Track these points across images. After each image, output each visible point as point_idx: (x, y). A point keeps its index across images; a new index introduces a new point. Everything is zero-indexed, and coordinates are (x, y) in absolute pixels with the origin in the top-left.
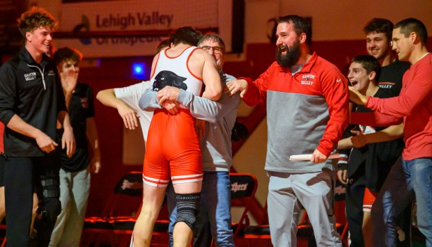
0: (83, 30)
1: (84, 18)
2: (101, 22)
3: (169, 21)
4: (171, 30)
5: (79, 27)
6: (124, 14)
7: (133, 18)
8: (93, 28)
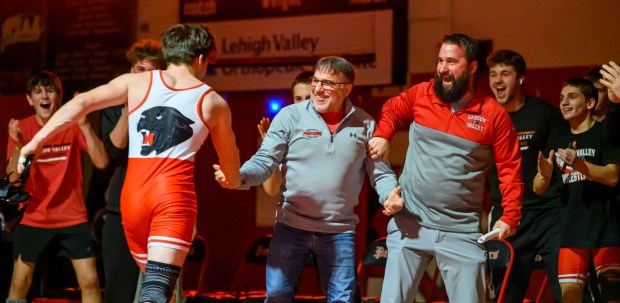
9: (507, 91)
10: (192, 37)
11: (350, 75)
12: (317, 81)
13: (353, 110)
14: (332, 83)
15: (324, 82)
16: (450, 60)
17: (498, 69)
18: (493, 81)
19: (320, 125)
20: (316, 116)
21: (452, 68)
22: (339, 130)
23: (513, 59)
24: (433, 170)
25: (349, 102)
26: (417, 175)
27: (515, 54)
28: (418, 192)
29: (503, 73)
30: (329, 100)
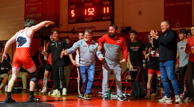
0: (74, 31)
1: (74, 28)
2: (78, 29)
3: (95, 28)
4: (96, 30)
5: (72, 30)
6: (84, 26)
7: (86, 28)
8: (76, 30)
9: (133, 38)
10: (31, 22)
11: (92, 34)
12: (85, 35)
13: (93, 41)
14: (89, 35)
15: (87, 35)
16: (112, 30)
17: (132, 34)
18: (130, 36)
19: (86, 44)
20: (85, 42)
21: (112, 31)
22: (90, 45)
23: (134, 32)
24: (112, 53)
25: (92, 39)
26: (108, 54)
27: (135, 31)
28: (109, 57)
29: (133, 35)
30: (88, 39)
